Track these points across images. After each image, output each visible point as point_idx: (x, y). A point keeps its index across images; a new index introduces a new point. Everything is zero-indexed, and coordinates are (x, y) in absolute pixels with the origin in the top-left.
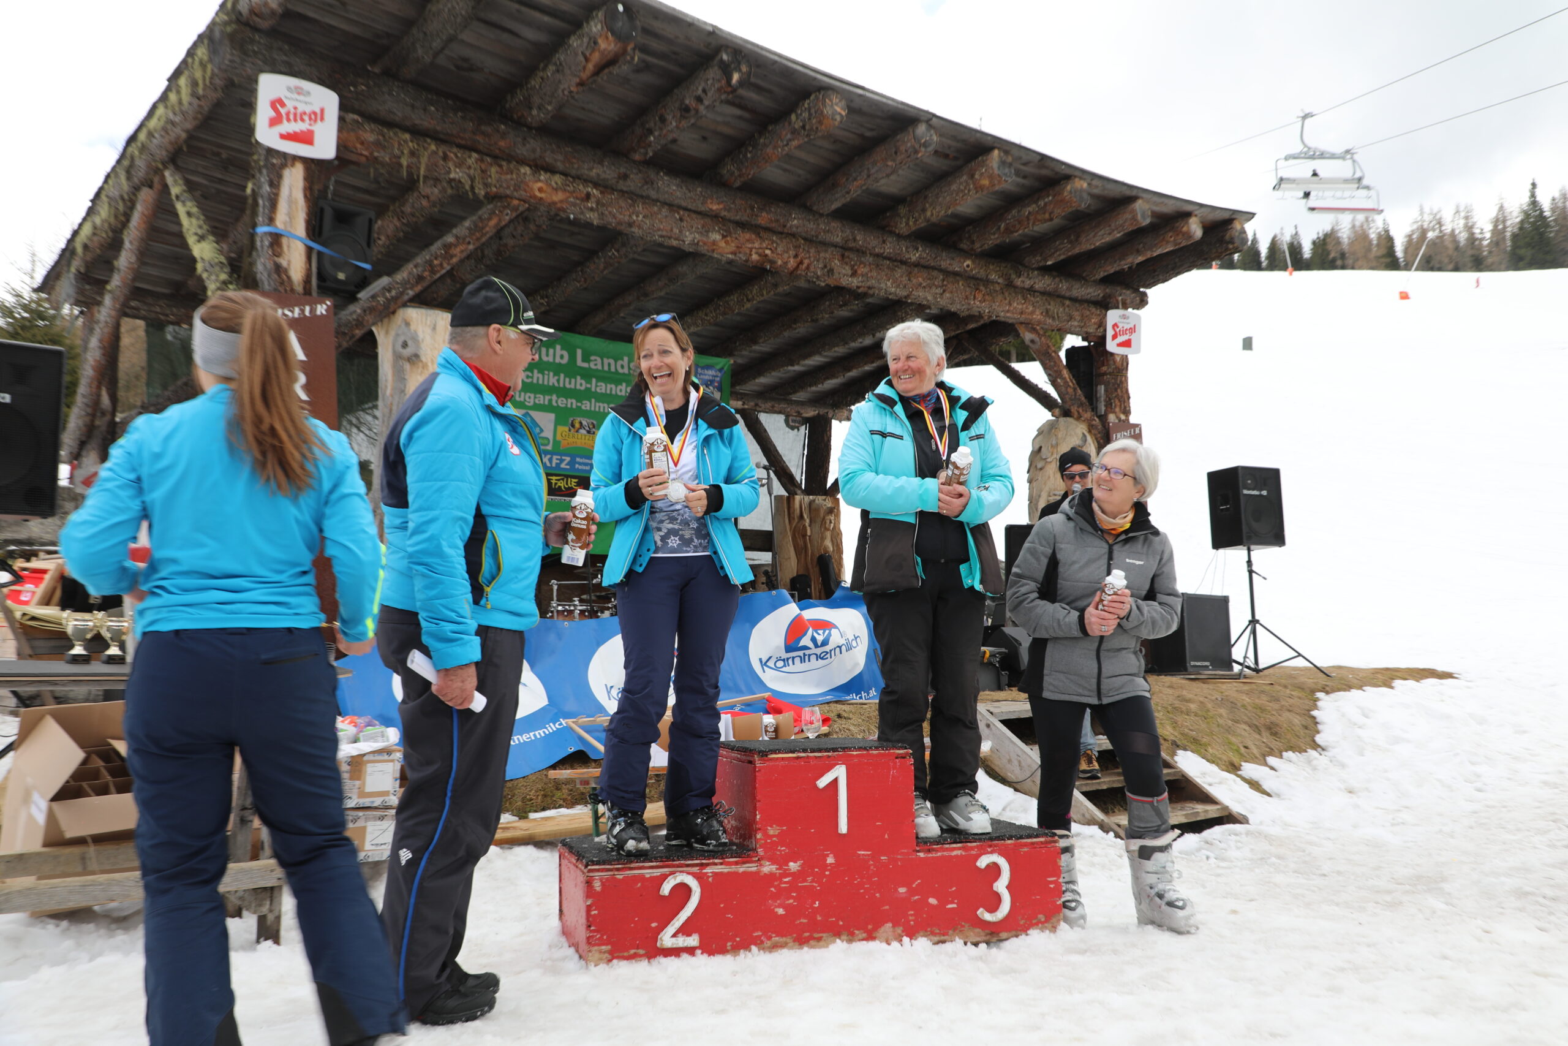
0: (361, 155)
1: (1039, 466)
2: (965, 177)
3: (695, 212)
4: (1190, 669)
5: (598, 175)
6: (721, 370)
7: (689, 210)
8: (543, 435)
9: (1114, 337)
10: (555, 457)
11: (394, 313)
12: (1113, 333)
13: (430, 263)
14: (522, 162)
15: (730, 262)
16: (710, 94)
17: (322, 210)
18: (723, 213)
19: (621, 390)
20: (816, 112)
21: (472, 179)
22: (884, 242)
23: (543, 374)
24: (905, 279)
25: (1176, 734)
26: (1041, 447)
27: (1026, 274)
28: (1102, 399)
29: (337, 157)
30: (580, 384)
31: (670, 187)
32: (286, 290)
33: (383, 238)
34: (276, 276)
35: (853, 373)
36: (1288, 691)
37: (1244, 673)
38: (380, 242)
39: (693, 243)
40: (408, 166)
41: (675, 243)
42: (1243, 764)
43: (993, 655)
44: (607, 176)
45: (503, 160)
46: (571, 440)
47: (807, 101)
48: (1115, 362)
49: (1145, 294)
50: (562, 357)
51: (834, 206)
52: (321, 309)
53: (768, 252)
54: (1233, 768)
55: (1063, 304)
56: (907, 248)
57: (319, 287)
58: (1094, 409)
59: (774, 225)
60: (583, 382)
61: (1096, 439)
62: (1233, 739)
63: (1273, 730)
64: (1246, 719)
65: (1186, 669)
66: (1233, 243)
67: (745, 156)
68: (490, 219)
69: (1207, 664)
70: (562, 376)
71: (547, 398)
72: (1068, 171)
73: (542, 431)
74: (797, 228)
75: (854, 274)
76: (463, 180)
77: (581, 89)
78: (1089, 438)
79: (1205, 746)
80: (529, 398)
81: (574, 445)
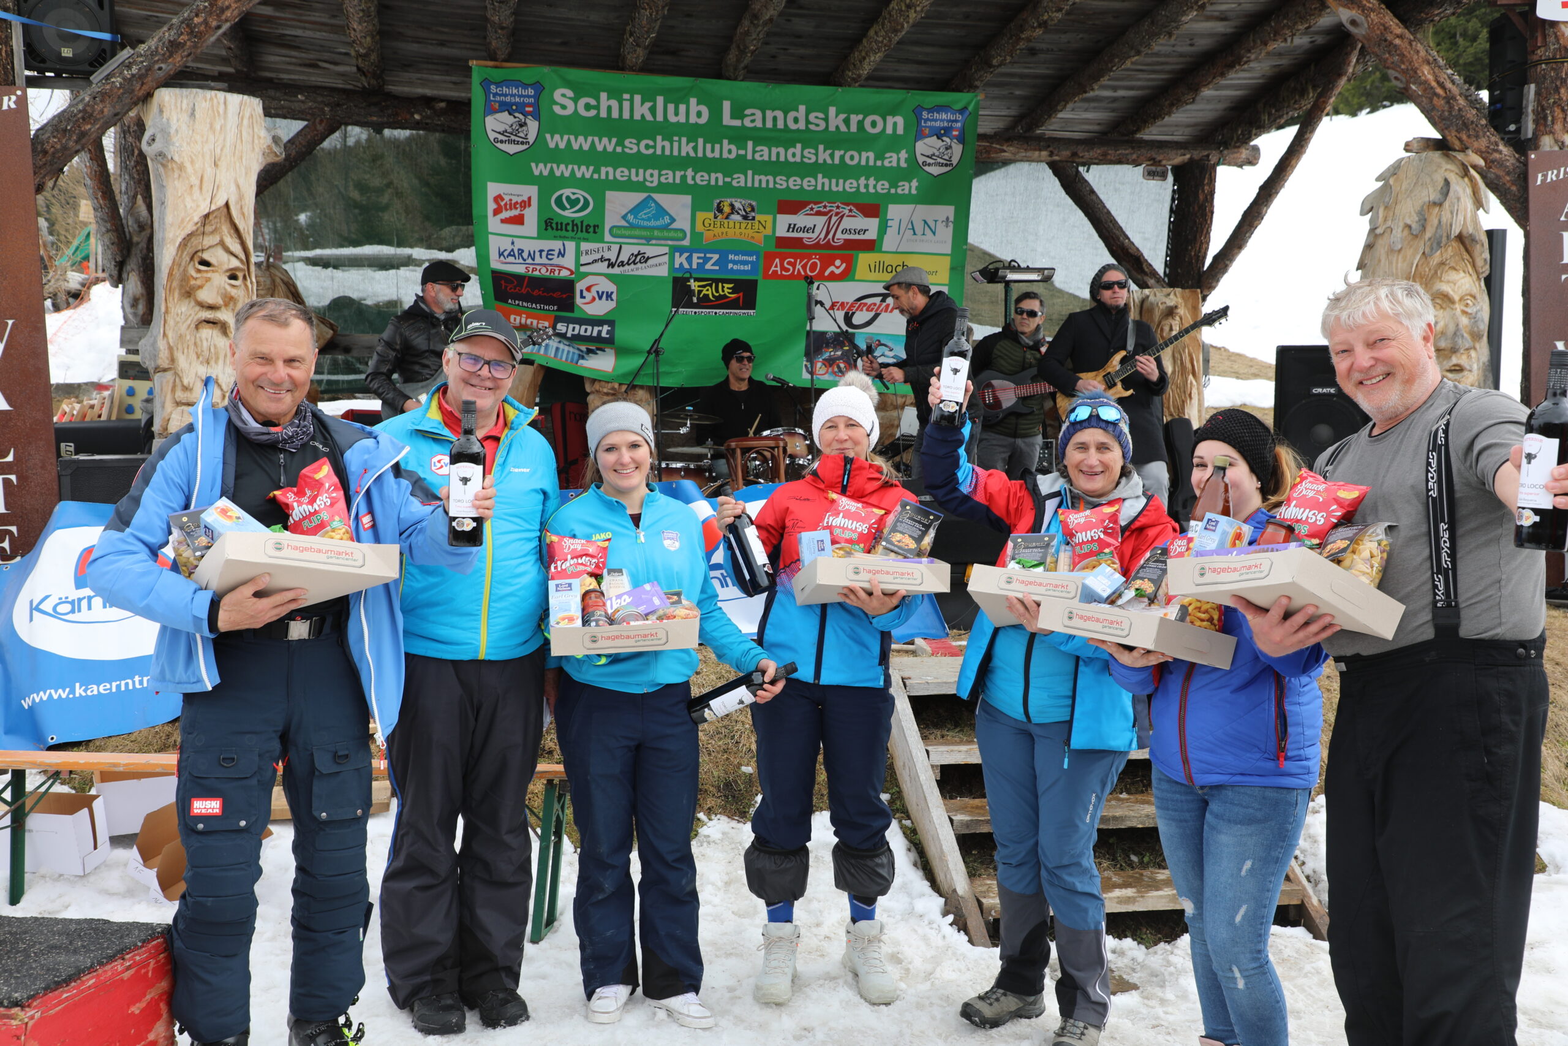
6: (962, 111)
8: (674, 226)
10: (695, 256)
19: (794, 155)
46: (718, 231)
48: (1558, 38)
50: (699, 114)
52: (8, 102)
58: (1507, 129)
60: (733, 148)
70: (701, 141)
73: (673, 220)
80: (652, 177)
81: (724, 237)
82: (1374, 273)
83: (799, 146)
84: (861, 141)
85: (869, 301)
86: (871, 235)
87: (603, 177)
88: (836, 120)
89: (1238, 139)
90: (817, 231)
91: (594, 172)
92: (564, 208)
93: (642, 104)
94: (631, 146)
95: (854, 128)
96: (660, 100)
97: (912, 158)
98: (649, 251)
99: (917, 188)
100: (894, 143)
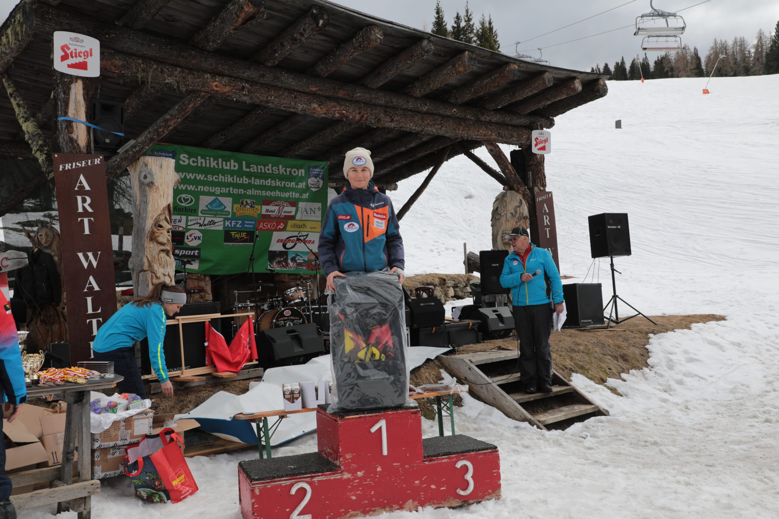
0: (115, 73)
1: (497, 217)
2: (450, 67)
3: (303, 92)
4: (581, 324)
5: (248, 76)
6: (323, 168)
7: (300, 92)
8: (226, 210)
9: (536, 145)
10: (233, 222)
11: (138, 159)
12: (535, 143)
13: (157, 130)
14: (206, 71)
15: (324, 118)
16: (307, 32)
17: (94, 105)
18: (318, 92)
19: (268, 183)
20: (366, 38)
21: (178, 83)
22: (408, 102)
23: (225, 177)
24: (420, 122)
25: (572, 364)
26: (498, 208)
27: (486, 114)
28: (531, 179)
29: (101, 75)
30: (245, 180)
31: (288, 80)
32: (77, 152)
33: (130, 109)
34: (70, 144)
35: (397, 165)
36: (634, 335)
37: (610, 325)
38: (129, 111)
39: (302, 110)
40: (141, 78)
41: (293, 110)
42: (608, 379)
43: (473, 324)
44: (253, 76)
45: (195, 70)
46: (241, 212)
47: (362, 32)
48: (537, 159)
49: (553, 120)
50: (234, 166)
51: (380, 84)
52: (97, 161)
53: (344, 112)
54: (602, 381)
55: (508, 129)
56: (421, 104)
57: (95, 147)
58: (527, 184)
59: (347, 97)
60: (247, 179)
61: (528, 201)
62: (603, 365)
63: (625, 358)
64: (610, 353)
65: (579, 325)
66: (599, 92)
67: (329, 60)
68: (189, 104)
69: (590, 321)
70: (235, 176)
71: (227, 189)
72: (507, 60)
73: (225, 207)
74: (360, 97)
75: (392, 121)
76: (173, 84)
77: (235, 31)
78: (523, 201)
79: (588, 370)
80: (218, 190)
81: (243, 214)
82: (501, 227)
83: (270, 179)
84: (291, 178)
85: (292, 239)
86: (293, 214)
87: (199, 190)
88: (282, 170)
90: (276, 212)
91: (195, 188)
92: (182, 202)
93: (214, 161)
94: (210, 178)
95: (288, 173)
96: (220, 160)
97: (307, 186)
98: (216, 220)
99: (308, 196)
100: (301, 179)
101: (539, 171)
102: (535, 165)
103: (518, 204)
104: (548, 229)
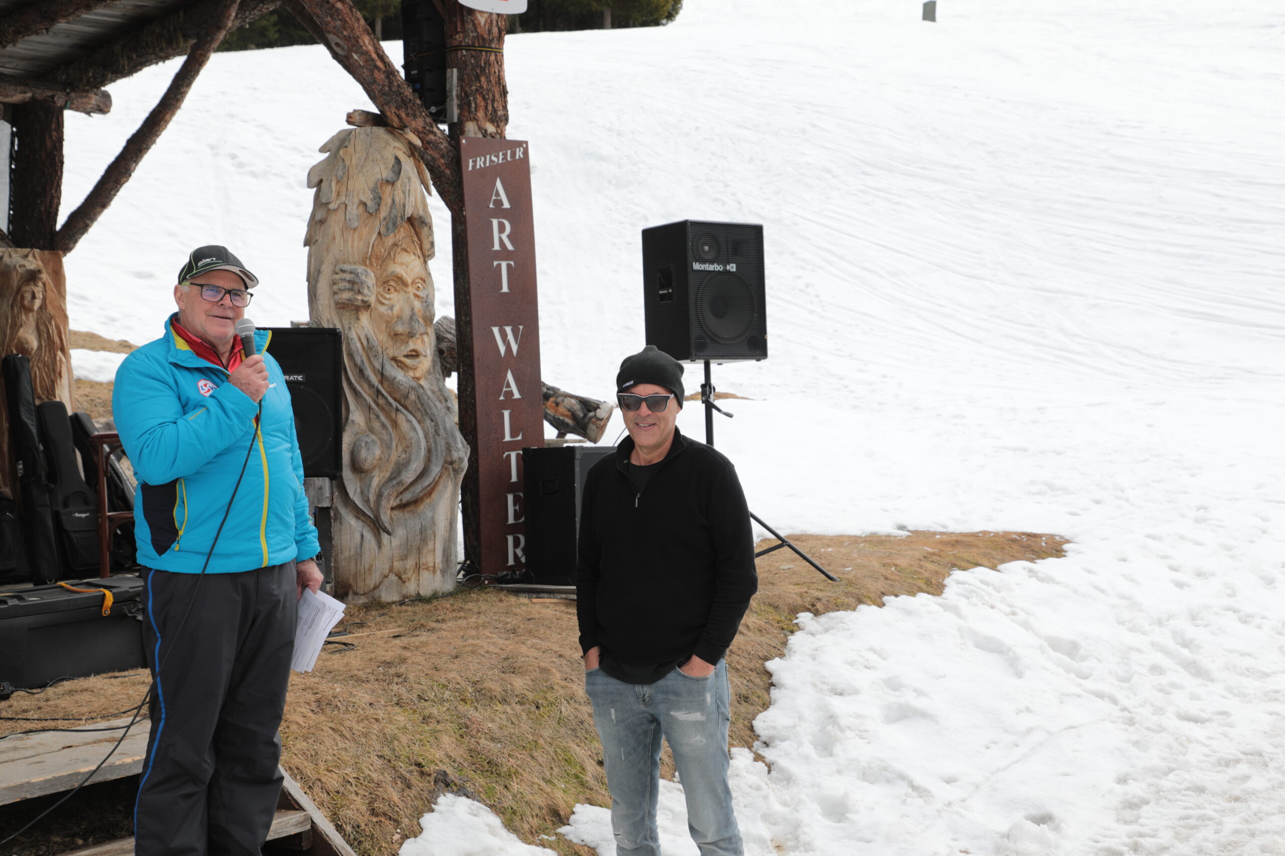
28: (454, 93)
43: (124, 599)
48: (476, 26)
82: (328, 250)
89: (88, 82)
101: (483, 70)
102: (468, 48)
103: (387, 174)
104: (504, 265)
